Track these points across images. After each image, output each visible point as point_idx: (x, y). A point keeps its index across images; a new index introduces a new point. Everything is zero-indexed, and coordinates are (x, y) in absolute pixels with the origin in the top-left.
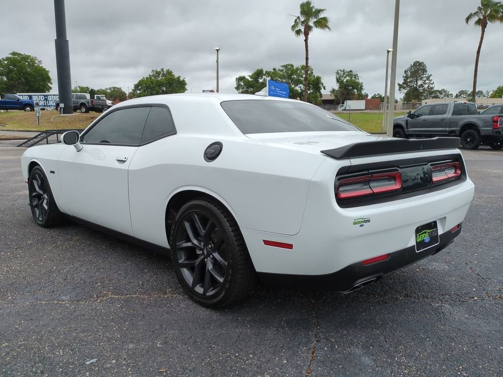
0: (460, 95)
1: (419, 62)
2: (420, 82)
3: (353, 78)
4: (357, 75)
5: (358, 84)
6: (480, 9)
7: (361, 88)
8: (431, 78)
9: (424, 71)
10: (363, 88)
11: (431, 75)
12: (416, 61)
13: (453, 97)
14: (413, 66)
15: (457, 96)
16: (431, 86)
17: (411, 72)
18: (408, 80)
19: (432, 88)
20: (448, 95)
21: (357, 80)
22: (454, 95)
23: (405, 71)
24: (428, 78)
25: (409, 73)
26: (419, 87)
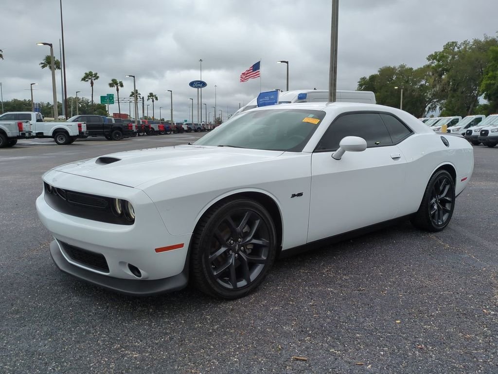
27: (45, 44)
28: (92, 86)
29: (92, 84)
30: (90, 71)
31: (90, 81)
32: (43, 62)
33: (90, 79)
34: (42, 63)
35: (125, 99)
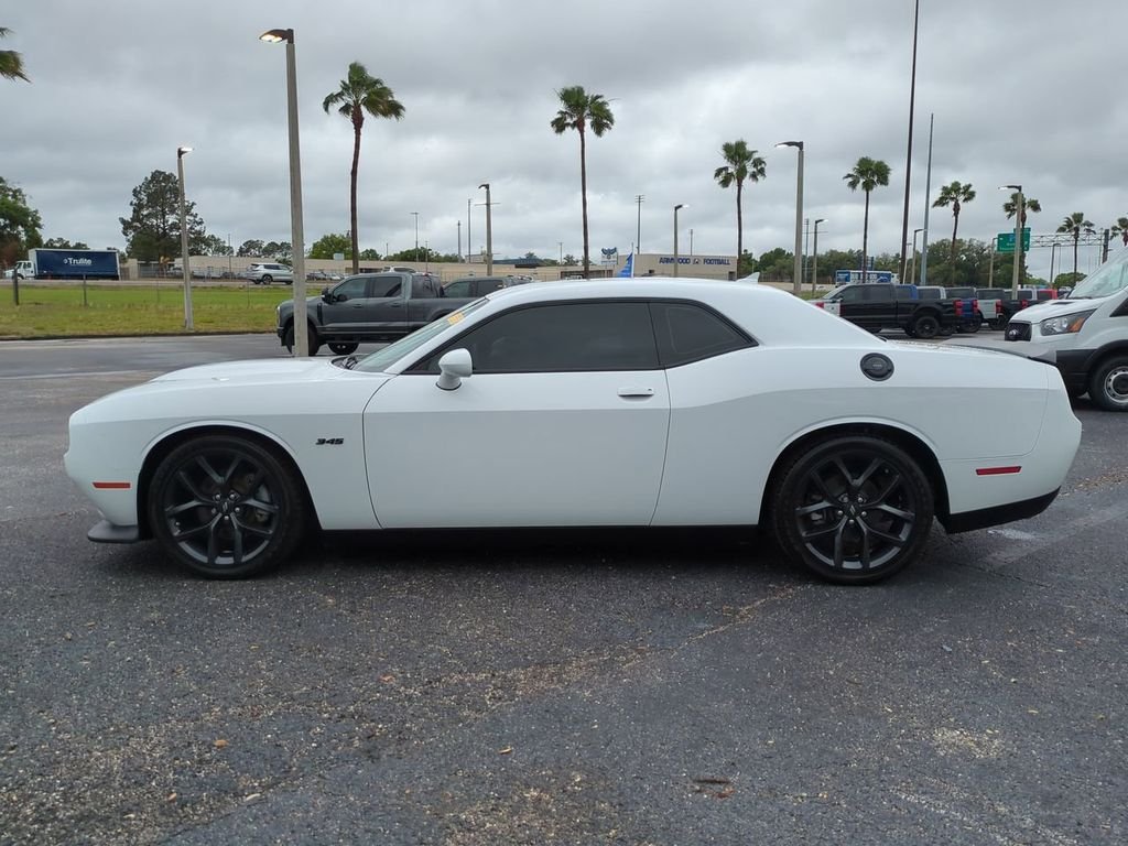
0: (247, 251)
1: (164, 173)
2: (171, 219)
3: (10, 198)
4: (19, 191)
5: (26, 213)
6: (345, 87)
7: (36, 224)
8: (193, 211)
9: (178, 192)
10: (41, 222)
11: (193, 204)
12: (157, 171)
13: (235, 254)
14: (150, 182)
15: (241, 252)
16: (198, 228)
17: (148, 195)
18: (145, 213)
19: (199, 233)
20: (222, 249)
21: (20, 204)
22: (236, 250)
23: (135, 191)
24: (188, 210)
25: (143, 196)
26: (171, 229)
27: (790, 144)
28: (956, 214)
29: (957, 209)
30: (953, 181)
31: (952, 203)
32: (851, 172)
33: (952, 199)
34: (849, 176)
35: (1044, 239)
